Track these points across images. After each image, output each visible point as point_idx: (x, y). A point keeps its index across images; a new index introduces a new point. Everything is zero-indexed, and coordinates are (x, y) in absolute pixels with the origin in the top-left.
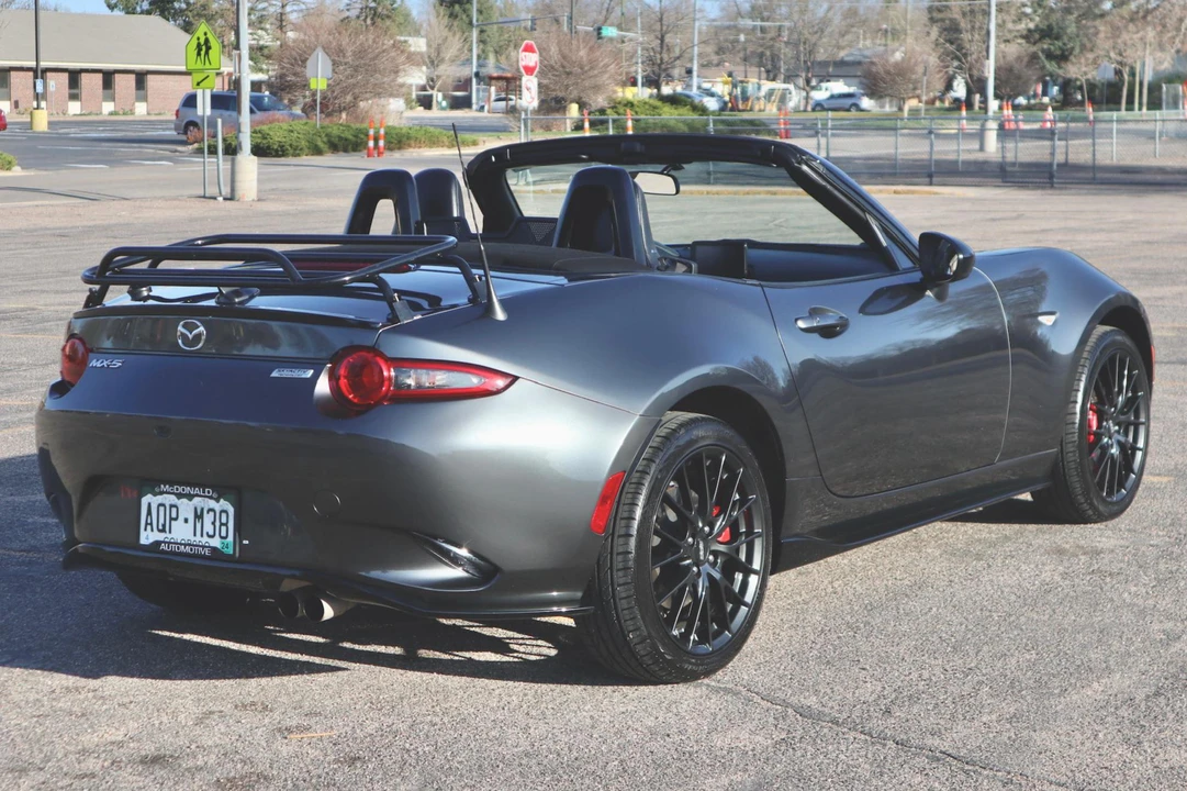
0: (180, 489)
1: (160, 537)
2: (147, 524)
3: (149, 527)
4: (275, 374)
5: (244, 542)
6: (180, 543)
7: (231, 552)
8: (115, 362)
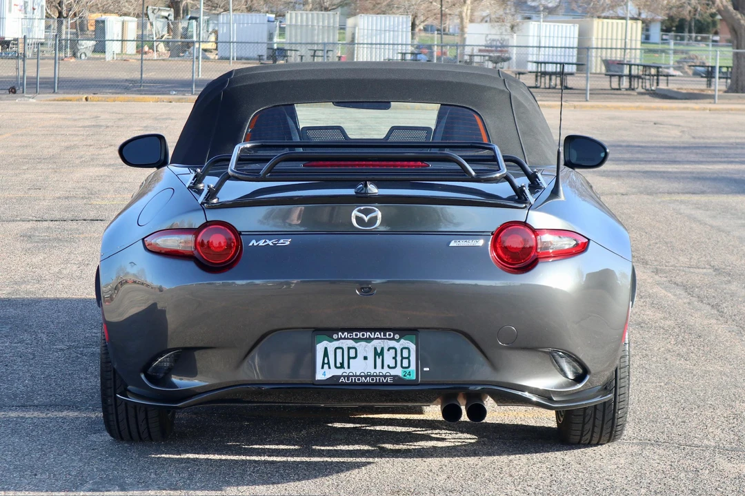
0: (360, 335)
1: (339, 372)
2: (323, 363)
4: (453, 244)
5: (425, 369)
6: (360, 376)
7: (414, 378)
8: (282, 241)
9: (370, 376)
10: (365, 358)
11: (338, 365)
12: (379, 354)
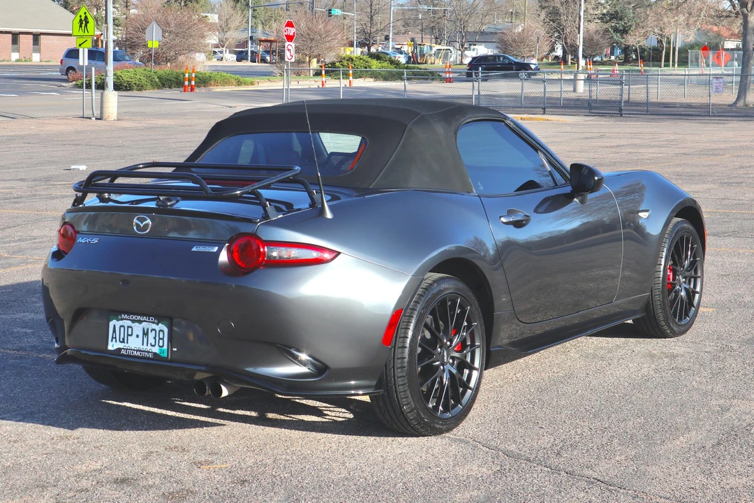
0: (134, 317)
1: (121, 346)
3: (114, 340)
4: (194, 249)
5: (174, 349)
6: (134, 350)
7: (166, 356)
8: (93, 240)
9: (140, 351)
10: (137, 336)
11: (121, 340)
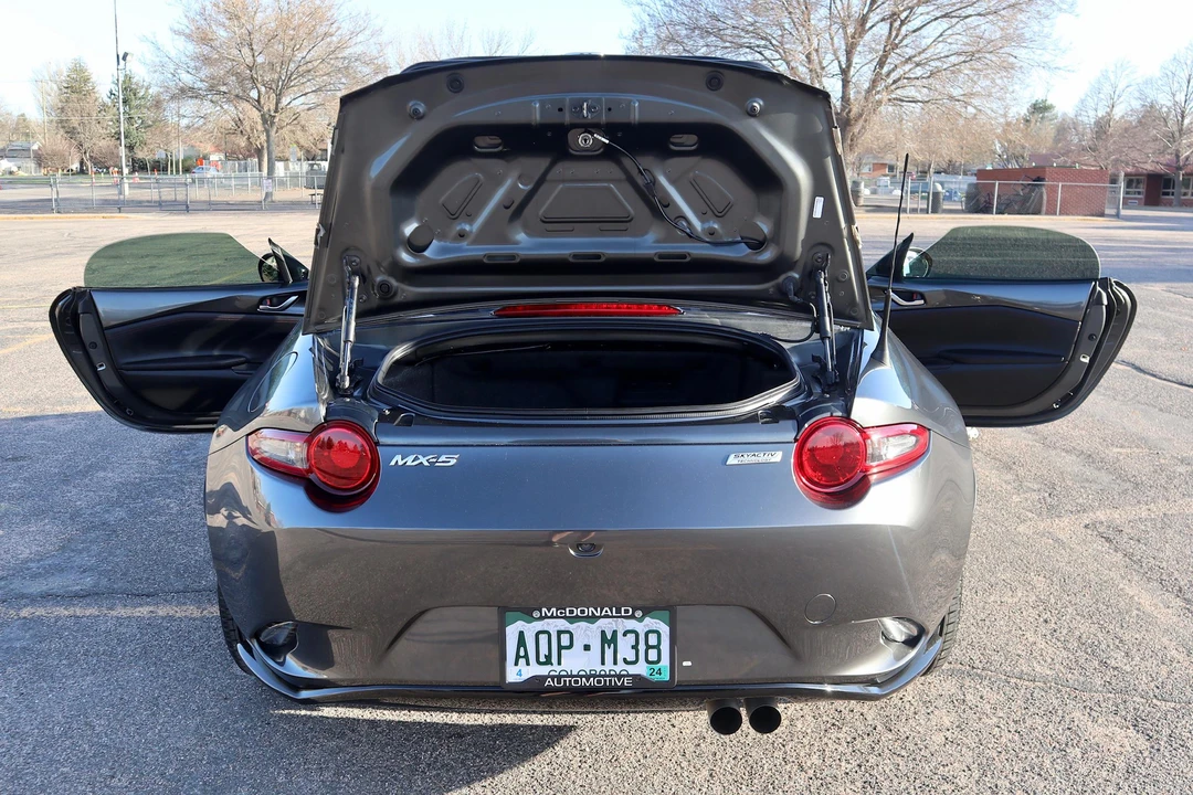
0: (577, 612)
1: (544, 670)
2: (518, 657)
3: (522, 661)
4: (732, 460)
5: (685, 664)
6: (577, 676)
7: (667, 678)
8: (443, 458)
9: (594, 676)
11: (542, 659)
12: (608, 641)
